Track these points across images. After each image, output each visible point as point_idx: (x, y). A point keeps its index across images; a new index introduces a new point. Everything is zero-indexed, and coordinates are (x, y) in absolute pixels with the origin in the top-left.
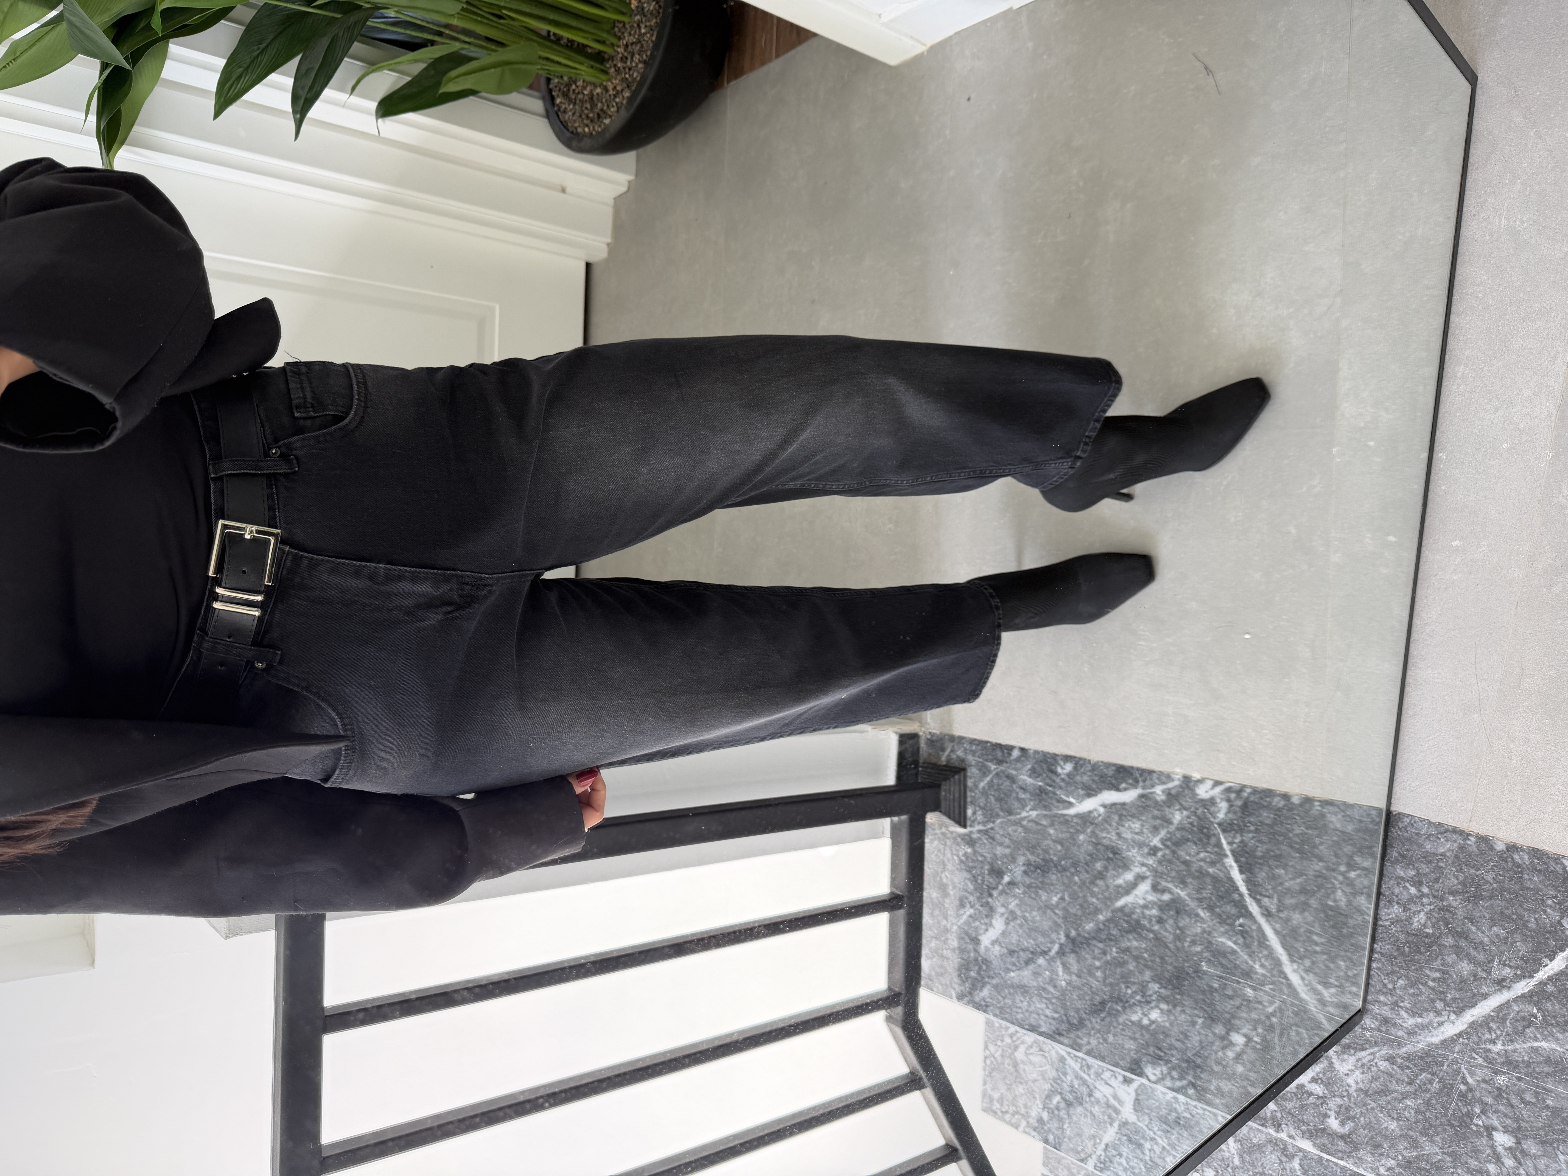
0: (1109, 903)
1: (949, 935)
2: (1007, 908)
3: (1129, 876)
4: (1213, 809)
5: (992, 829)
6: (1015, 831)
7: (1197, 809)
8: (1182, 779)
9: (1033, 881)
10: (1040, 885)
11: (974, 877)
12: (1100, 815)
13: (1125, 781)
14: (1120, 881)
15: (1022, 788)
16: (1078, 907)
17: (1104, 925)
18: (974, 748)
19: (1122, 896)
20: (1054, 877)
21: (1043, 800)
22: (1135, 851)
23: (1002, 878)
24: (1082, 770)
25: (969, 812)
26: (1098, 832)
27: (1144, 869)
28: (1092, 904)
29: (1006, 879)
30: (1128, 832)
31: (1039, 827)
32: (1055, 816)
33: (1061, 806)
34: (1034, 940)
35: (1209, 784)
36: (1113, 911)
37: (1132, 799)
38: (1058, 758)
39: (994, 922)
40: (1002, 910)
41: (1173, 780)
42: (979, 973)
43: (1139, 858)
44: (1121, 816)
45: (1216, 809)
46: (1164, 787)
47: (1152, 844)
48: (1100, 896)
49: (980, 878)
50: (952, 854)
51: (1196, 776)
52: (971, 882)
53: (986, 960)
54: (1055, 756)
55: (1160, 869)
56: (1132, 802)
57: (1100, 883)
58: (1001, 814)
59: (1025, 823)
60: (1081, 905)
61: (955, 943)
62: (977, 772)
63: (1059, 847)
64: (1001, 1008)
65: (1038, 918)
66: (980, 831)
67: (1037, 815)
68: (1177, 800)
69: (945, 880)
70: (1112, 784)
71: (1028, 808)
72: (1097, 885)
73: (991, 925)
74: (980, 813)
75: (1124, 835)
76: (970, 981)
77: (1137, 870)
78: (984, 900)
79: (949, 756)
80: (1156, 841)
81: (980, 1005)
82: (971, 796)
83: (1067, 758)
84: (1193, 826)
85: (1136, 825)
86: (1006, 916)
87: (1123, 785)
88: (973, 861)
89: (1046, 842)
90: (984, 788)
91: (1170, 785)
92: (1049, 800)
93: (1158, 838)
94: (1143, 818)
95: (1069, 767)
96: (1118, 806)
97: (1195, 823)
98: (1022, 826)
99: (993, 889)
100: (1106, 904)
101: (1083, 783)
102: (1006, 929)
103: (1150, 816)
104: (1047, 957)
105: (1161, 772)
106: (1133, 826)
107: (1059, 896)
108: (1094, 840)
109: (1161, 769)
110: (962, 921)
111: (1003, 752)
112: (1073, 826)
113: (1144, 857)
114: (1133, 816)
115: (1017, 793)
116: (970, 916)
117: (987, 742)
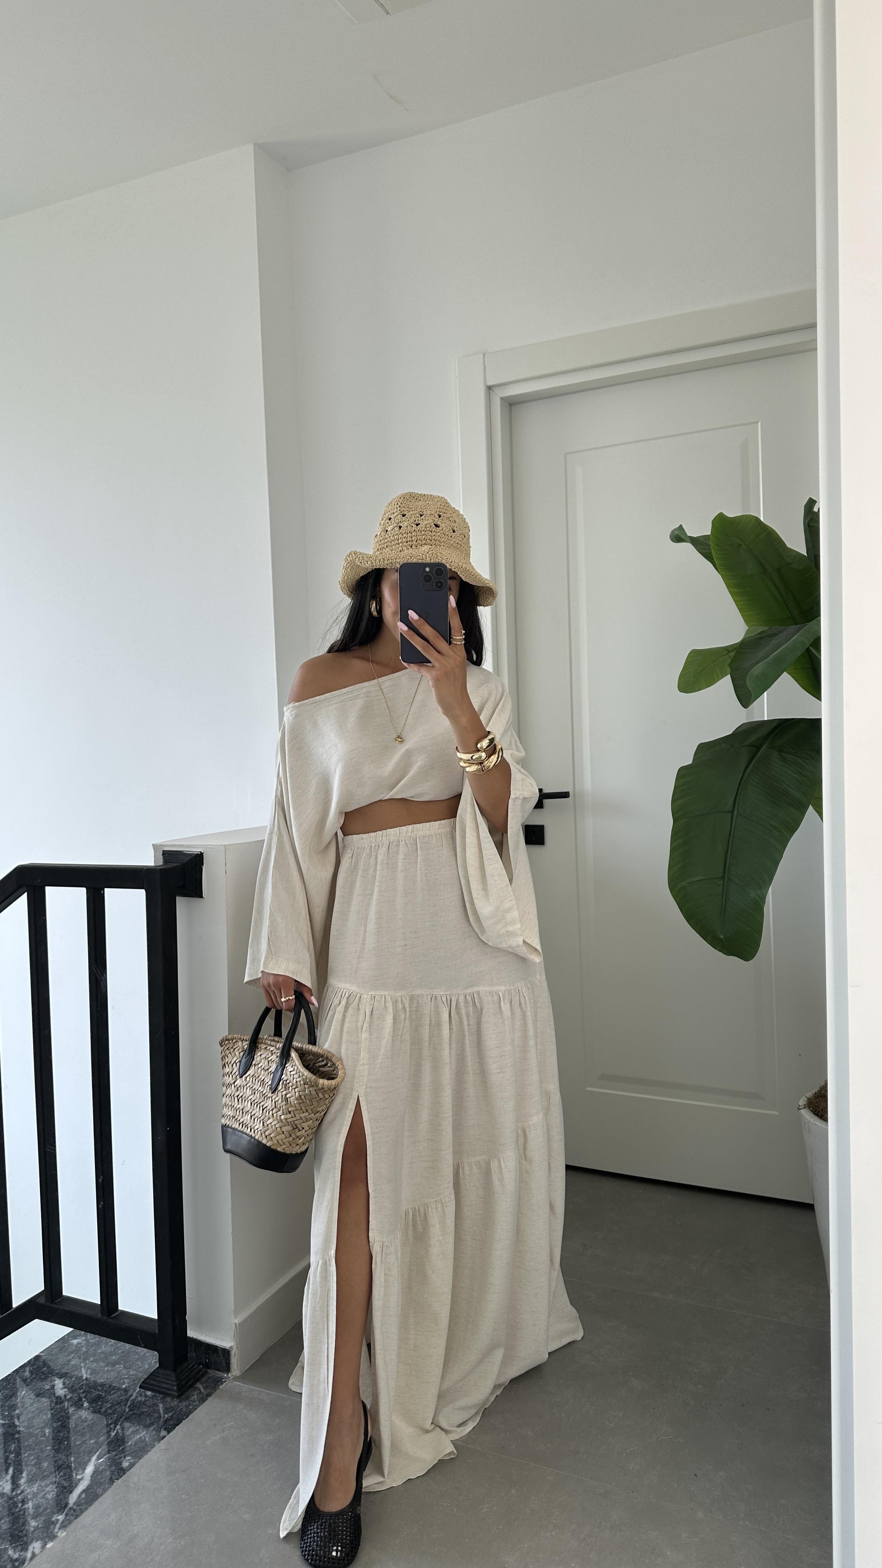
0: (17, 1463)
1: (82, 1360)
2: (66, 1400)
3: (22, 1481)
4: (20, 1548)
5: (127, 1404)
6: (111, 1419)
7: (27, 1538)
8: (56, 1534)
9: (70, 1421)
10: (64, 1424)
11: (104, 1385)
12: (76, 1475)
13: (85, 1497)
14: (24, 1474)
15: (137, 1430)
16: (31, 1444)
17: (7, 1456)
18: (191, 1407)
19: (14, 1472)
20: (62, 1434)
21: (117, 1442)
22: (35, 1490)
23: (88, 1403)
24: (116, 1473)
25: (149, 1393)
26: (66, 1470)
27: (19, 1492)
28: (25, 1453)
29: (86, 1404)
30: (50, 1490)
31: (102, 1434)
32: (100, 1447)
33: (103, 1452)
34: (34, 1411)
35: (37, 1551)
36: (10, 1463)
37: (69, 1499)
38: (137, 1460)
39: (66, 1390)
40: (68, 1397)
41: (59, 1529)
42: (43, 1373)
43: (29, 1490)
44: (65, 1488)
45: (17, 1550)
46: (60, 1522)
47: (31, 1501)
48: (26, 1459)
49: (101, 1388)
50: (131, 1375)
51: (49, 1545)
52: (102, 1383)
53: (46, 1379)
54: (140, 1458)
55: (11, 1501)
56: (69, 1497)
57: (33, 1463)
58: (131, 1413)
59: (112, 1426)
60: (29, 1446)
61: (73, 1363)
62: (172, 1405)
63: (77, 1443)
64: (10, 1380)
65: (44, 1417)
66: (131, 1395)
67: (110, 1435)
68: (43, 1527)
69: (118, 1366)
70: (90, 1489)
71: (120, 1431)
72: (33, 1460)
73: (65, 1388)
74: (143, 1400)
75: (51, 1485)
76: (41, 1366)
77: (22, 1488)
78: (84, 1387)
79: (199, 1389)
80: (30, 1505)
81: (21, 1369)
82: (158, 1397)
83: (132, 1465)
84: (18, 1532)
85: (50, 1496)
86: (63, 1398)
87: (83, 1496)
88: (115, 1387)
89: (88, 1436)
90: (158, 1406)
91: (58, 1526)
92: (114, 1446)
93: (31, 1507)
94: (51, 1502)
95: (125, 1464)
96: (72, 1488)
97: (20, 1534)
98: (111, 1424)
99: (86, 1395)
100: (17, 1461)
101: (107, 1470)
102: (55, 1396)
103: (49, 1506)
104: (16, 1416)
105: (70, 1522)
106: (52, 1493)
107: (47, 1434)
108: (65, 1466)
109: (73, 1524)
110: (83, 1369)
111: (171, 1425)
112: (84, 1456)
113: (26, 1494)
114: (58, 1496)
115: (136, 1427)
116: (82, 1377)
117: (187, 1417)
